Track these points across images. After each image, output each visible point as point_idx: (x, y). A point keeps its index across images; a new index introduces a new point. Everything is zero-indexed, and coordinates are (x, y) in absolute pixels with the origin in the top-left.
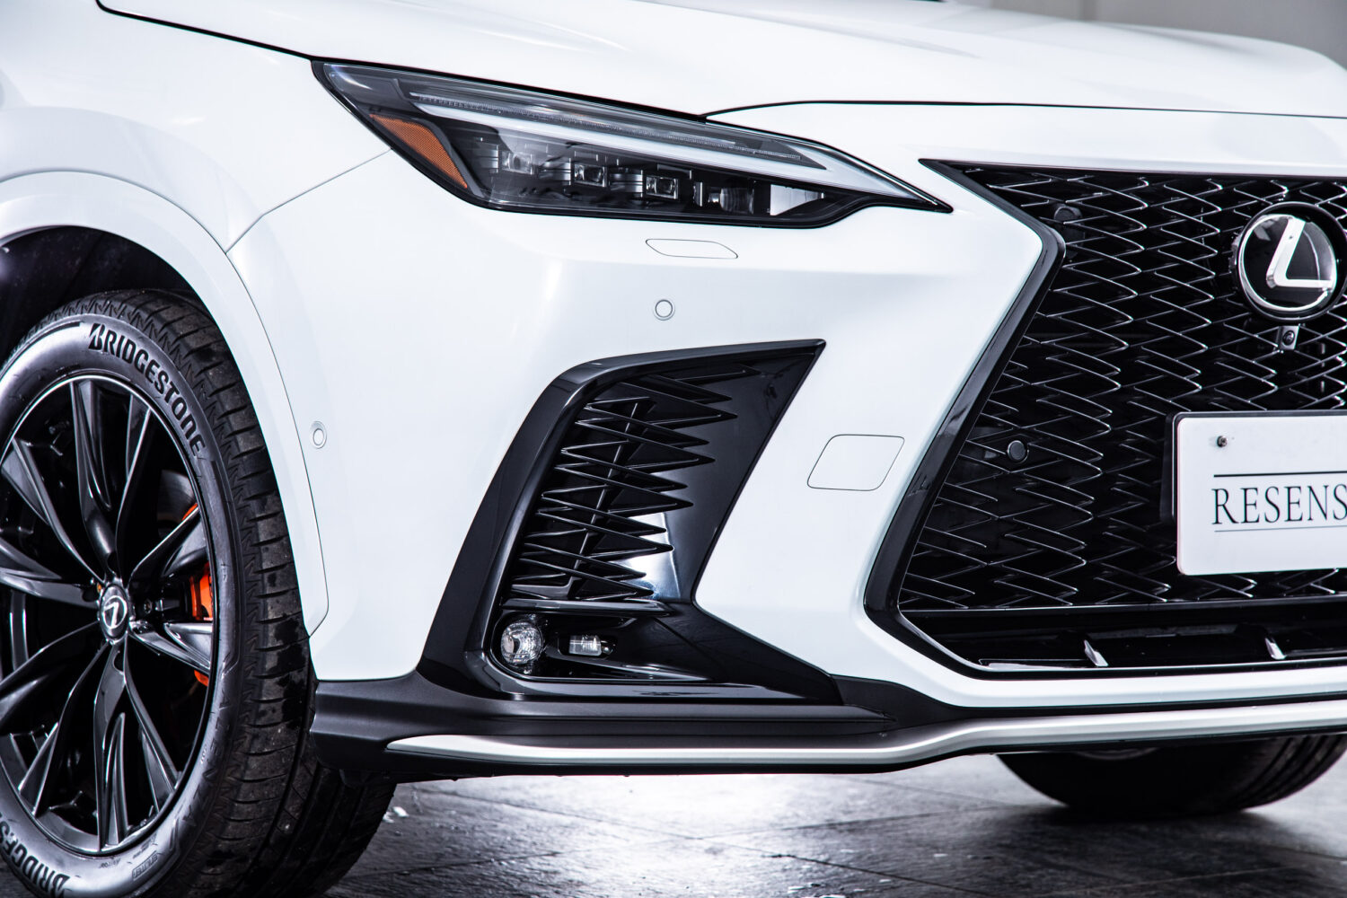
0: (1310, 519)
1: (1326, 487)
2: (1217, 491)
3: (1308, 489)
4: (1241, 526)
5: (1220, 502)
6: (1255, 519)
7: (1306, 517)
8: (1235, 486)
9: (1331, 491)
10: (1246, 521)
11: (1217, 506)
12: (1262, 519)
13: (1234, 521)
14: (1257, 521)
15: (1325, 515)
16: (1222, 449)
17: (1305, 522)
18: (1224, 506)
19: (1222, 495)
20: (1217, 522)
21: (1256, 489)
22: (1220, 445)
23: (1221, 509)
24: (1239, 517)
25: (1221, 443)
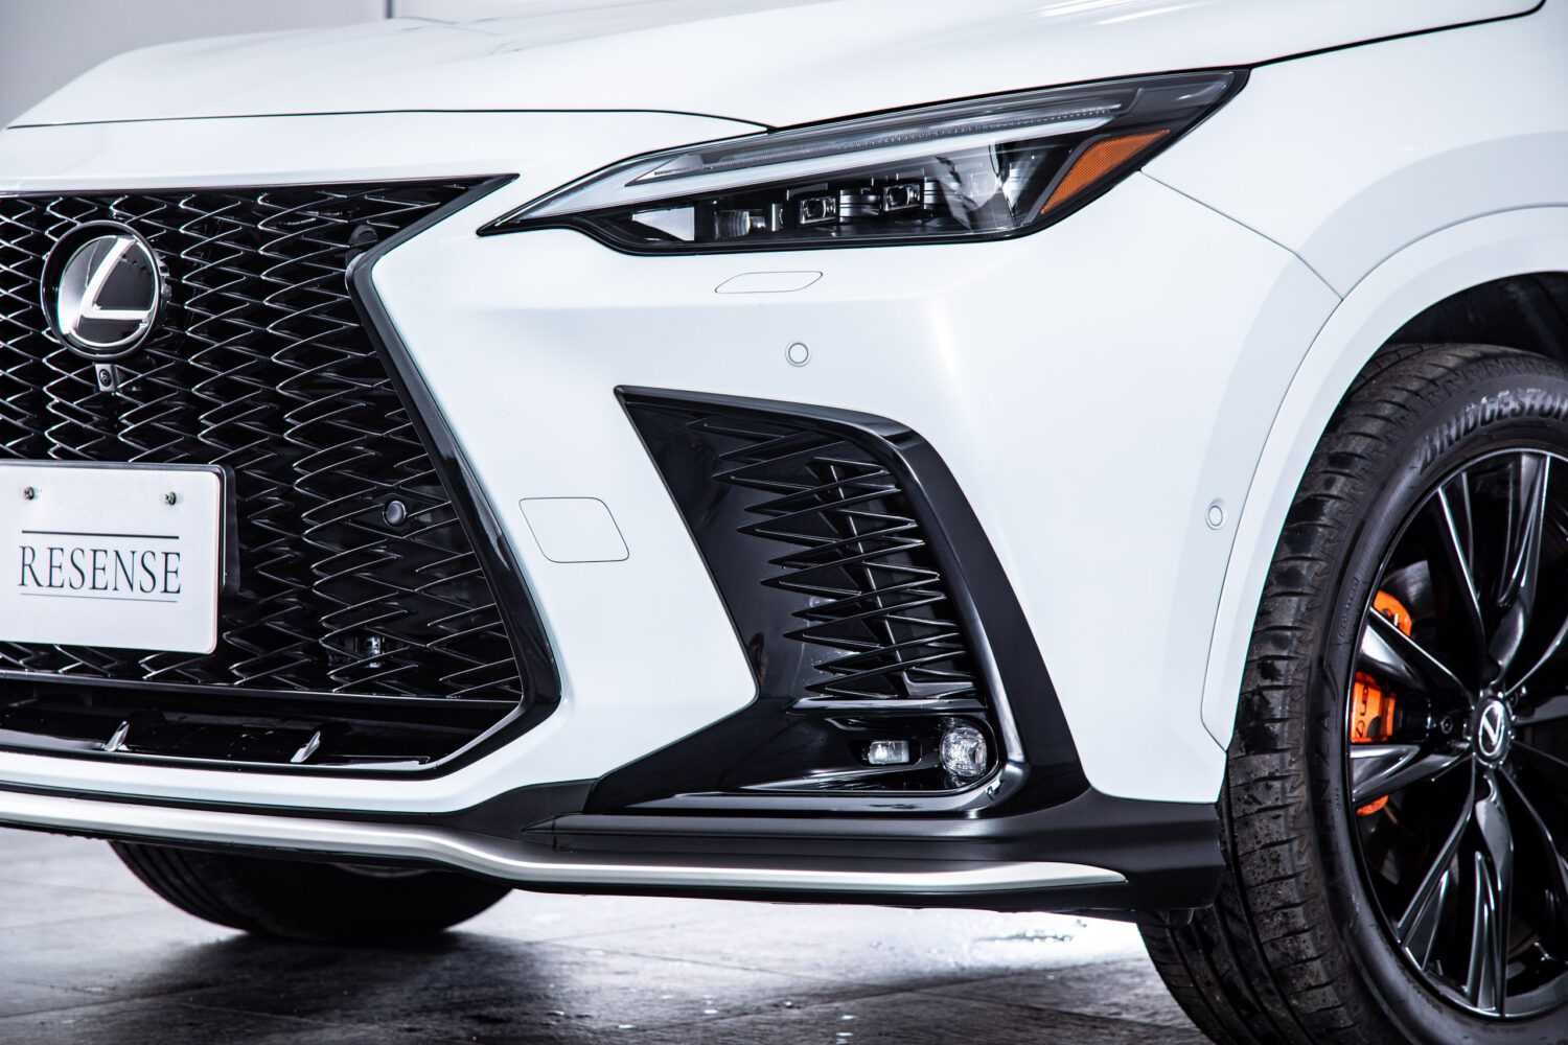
0: (116, 589)
1: (133, 553)
2: (24, 548)
3: (115, 554)
4: (46, 590)
5: (27, 562)
6: (60, 584)
7: (111, 586)
8: (41, 544)
9: (138, 557)
10: (51, 585)
11: (24, 565)
12: (67, 584)
13: (39, 585)
14: (62, 586)
15: (131, 586)
16: (33, 501)
17: (110, 593)
18: (30, 566)
19: (28, 553)
20: (23, 584)
21: (62, 550)
22: (31, 498)
23: (27, 569)
24: (44, 579)
25: (30, 494)
